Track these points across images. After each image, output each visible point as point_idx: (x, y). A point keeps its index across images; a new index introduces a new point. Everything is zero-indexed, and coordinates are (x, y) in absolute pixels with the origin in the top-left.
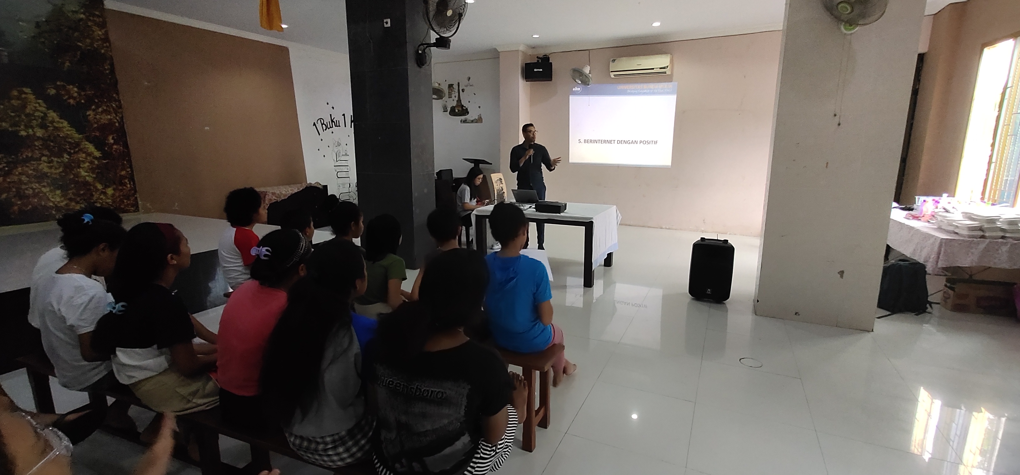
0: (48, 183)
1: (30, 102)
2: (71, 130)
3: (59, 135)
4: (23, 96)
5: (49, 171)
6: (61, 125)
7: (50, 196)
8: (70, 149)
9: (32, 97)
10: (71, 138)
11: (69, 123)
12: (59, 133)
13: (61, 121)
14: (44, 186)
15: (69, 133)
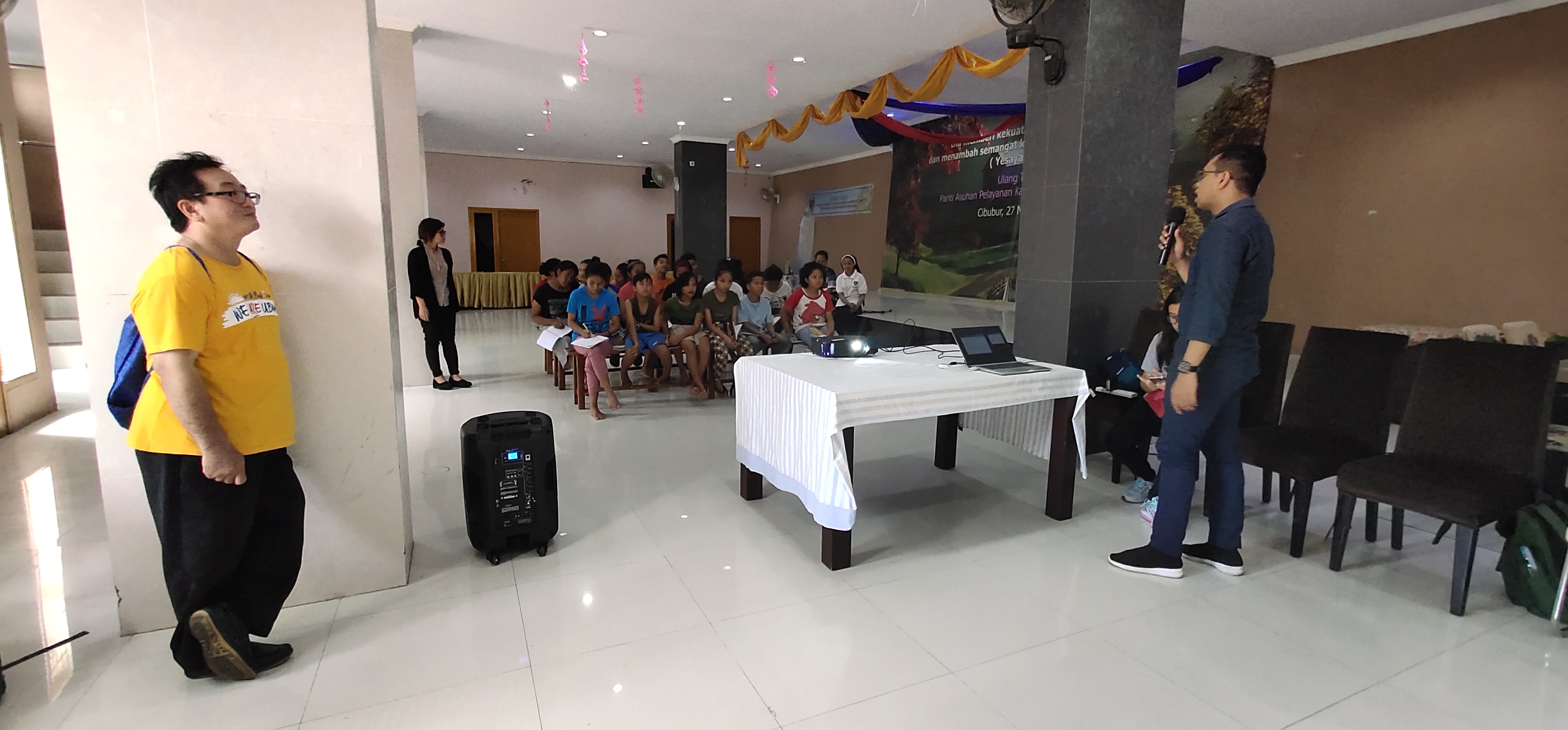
0: (1166, 280)
1: (1178, 199)
2: (1200, 226)
3: (1188, 231)
4: (1174, 194)
5: (1170, 268)
6: (1193, 220)
7: (1164, 294)
8: (1193, 246)
9: (1179, 193)
10: (1196, 235)
11: (1200, 218)
12: (1188, 229)
13: (1195, 216)
14: (1162, 283)
15: (1197, 228)
